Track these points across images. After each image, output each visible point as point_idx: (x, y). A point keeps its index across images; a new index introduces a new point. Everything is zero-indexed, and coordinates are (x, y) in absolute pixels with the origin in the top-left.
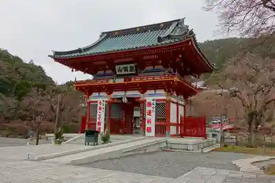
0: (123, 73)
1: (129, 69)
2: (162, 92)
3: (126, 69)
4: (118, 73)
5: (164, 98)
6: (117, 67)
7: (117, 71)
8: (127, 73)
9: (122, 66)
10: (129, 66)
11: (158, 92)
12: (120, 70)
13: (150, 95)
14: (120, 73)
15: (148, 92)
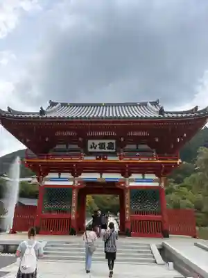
0: (98, 150)
2: (153, 177)
3: (102, 146)
4: (90, 150)
5: (157, 184)
6: (90, 142)
7: (89, 146)
8: (103, 150)
9: (97, 142)
10: (107, 142)
11: (147, 176)
12: (93, 146)
13: (137, 180)
14: (93, 150)
15: (134, 176)
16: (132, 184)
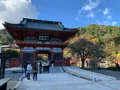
0: (42, 39)
1: (46, 38)
2: (60, 49)
3: (44, 38)
4: (40, 39)
5: (61, 51)
6: (40, 36)
9: (42, 36)
10: (46, 37)
11: (58, 49)
12: (41, 38)
13: (55, 50)
14: (41, 39)
15: (54, 49)
16: (53, 51)
